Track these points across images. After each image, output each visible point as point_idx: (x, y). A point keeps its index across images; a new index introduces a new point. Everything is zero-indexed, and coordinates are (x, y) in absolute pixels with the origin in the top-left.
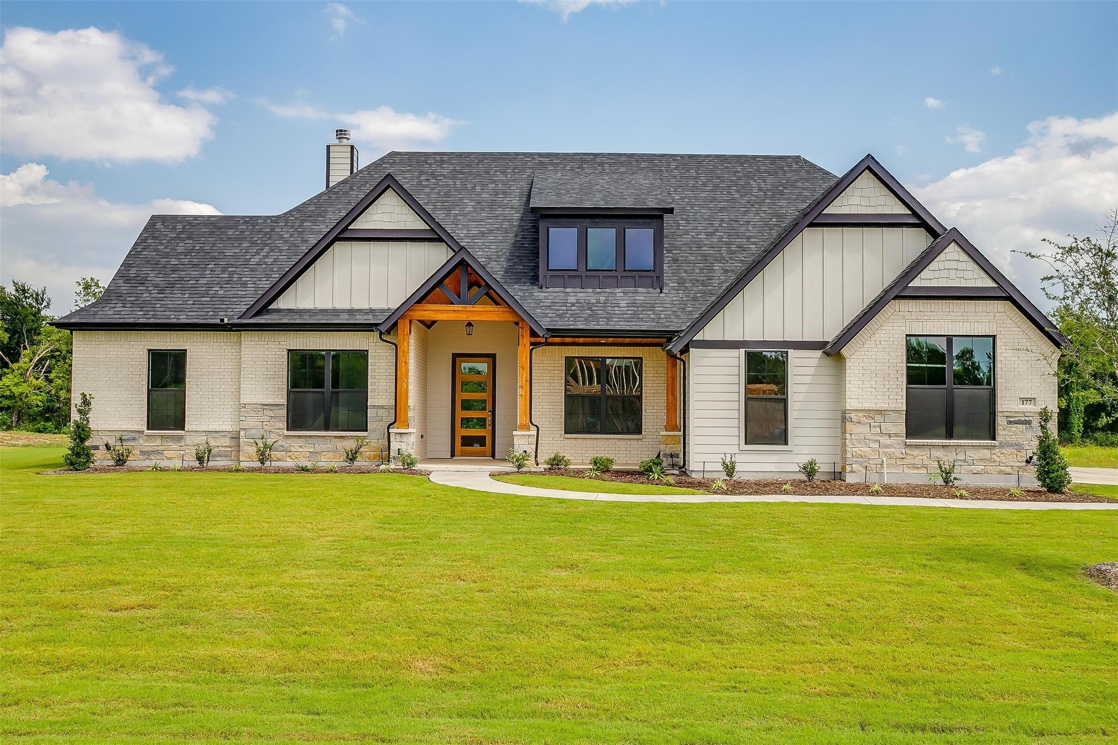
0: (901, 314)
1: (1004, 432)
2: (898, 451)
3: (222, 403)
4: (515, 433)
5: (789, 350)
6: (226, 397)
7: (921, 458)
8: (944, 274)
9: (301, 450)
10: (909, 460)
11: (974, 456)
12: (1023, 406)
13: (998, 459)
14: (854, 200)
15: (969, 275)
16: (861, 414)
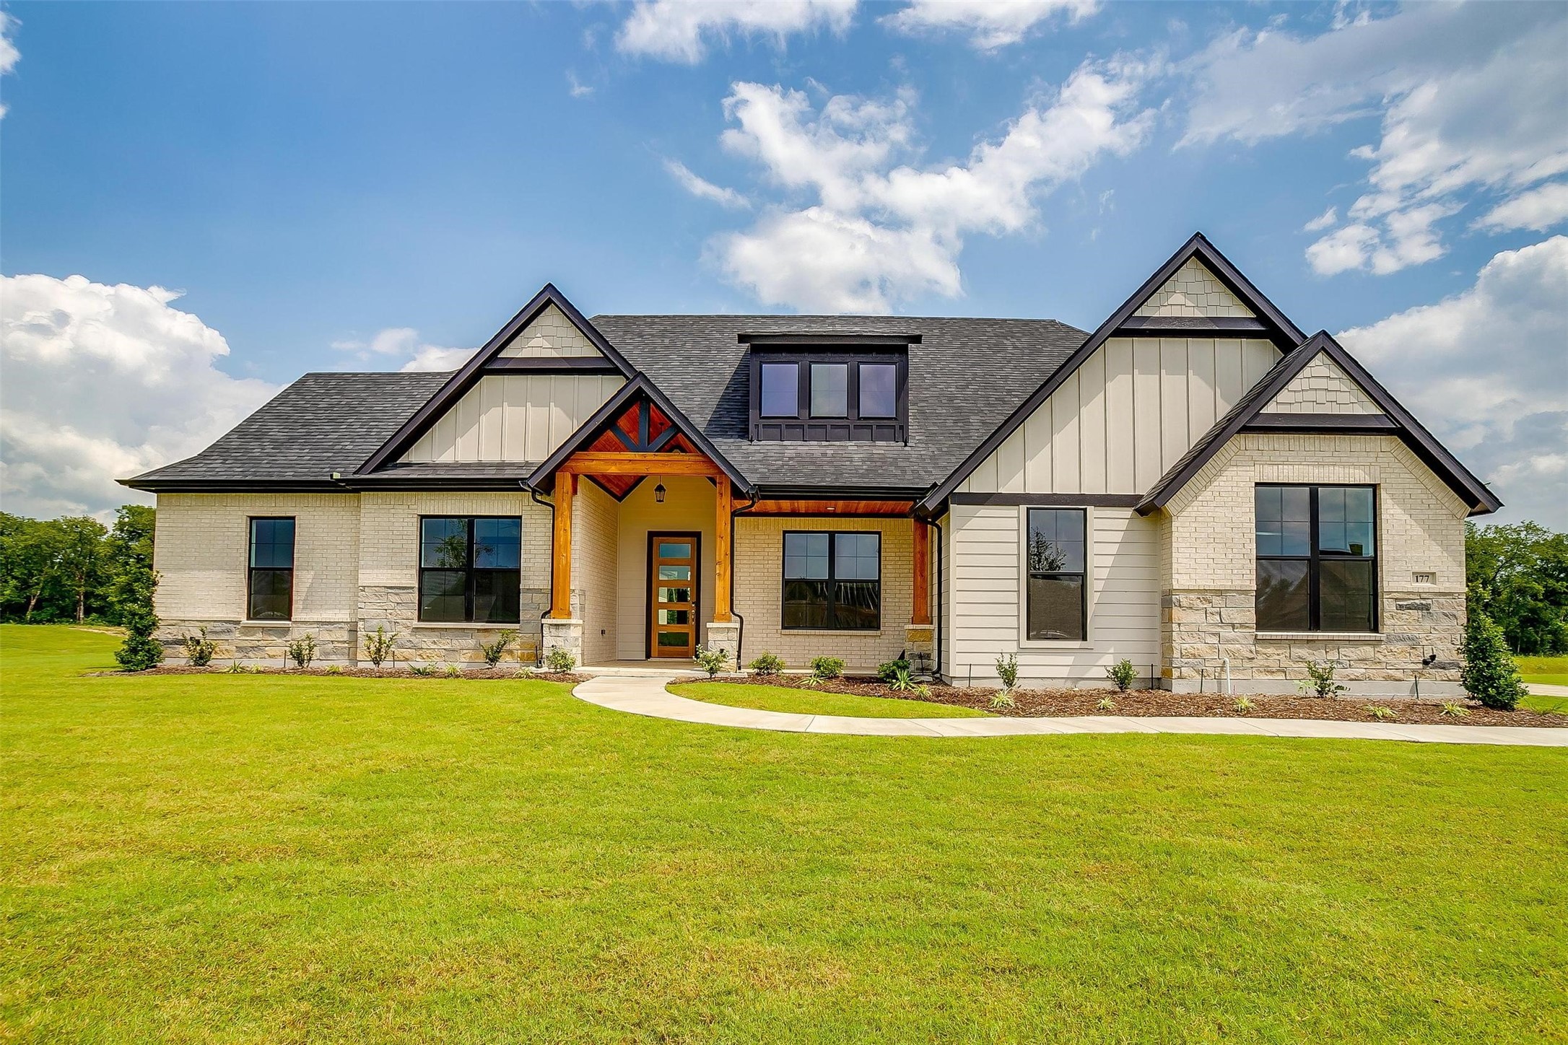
0: (1248, 453)
1: (1393, 621)
2: (1245, 648)
3: (338, 586)
5: (1088, 507)
6: (343, 578)
7: (1277, 657)
8: (1310, 396)
9: (435, 646)
10: (1260, 661)
11: (1351, 654)
12: (1417, 584)
13: (1384, 659)
14: (1177, 298)
15: (1344, 398)
16: (1193, 596)
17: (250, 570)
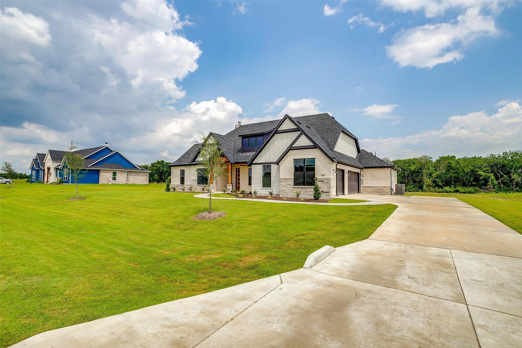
0: (292, 154)
2: (291, 189)
4: (227, 185)
5: (272, 164)
8: (301, 143)
10: (294, 191)
12: (322, 177)
14: (285, 126)
15: (307, 142)
16: (283, 180)
17: (181, 177)
